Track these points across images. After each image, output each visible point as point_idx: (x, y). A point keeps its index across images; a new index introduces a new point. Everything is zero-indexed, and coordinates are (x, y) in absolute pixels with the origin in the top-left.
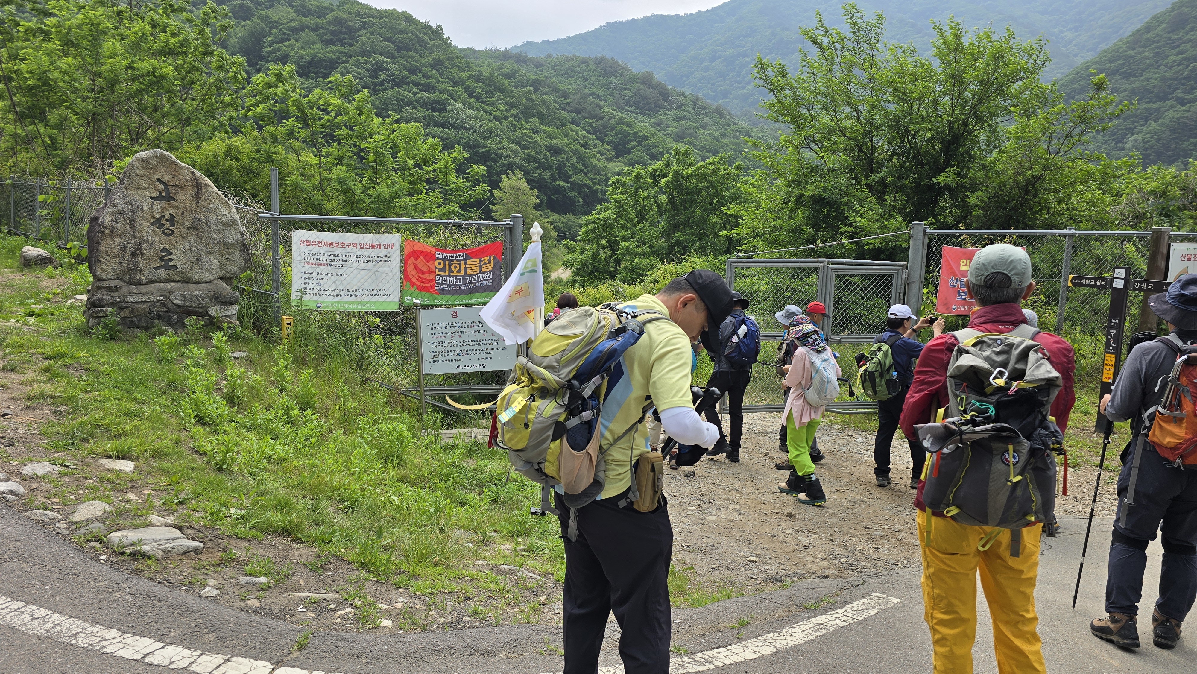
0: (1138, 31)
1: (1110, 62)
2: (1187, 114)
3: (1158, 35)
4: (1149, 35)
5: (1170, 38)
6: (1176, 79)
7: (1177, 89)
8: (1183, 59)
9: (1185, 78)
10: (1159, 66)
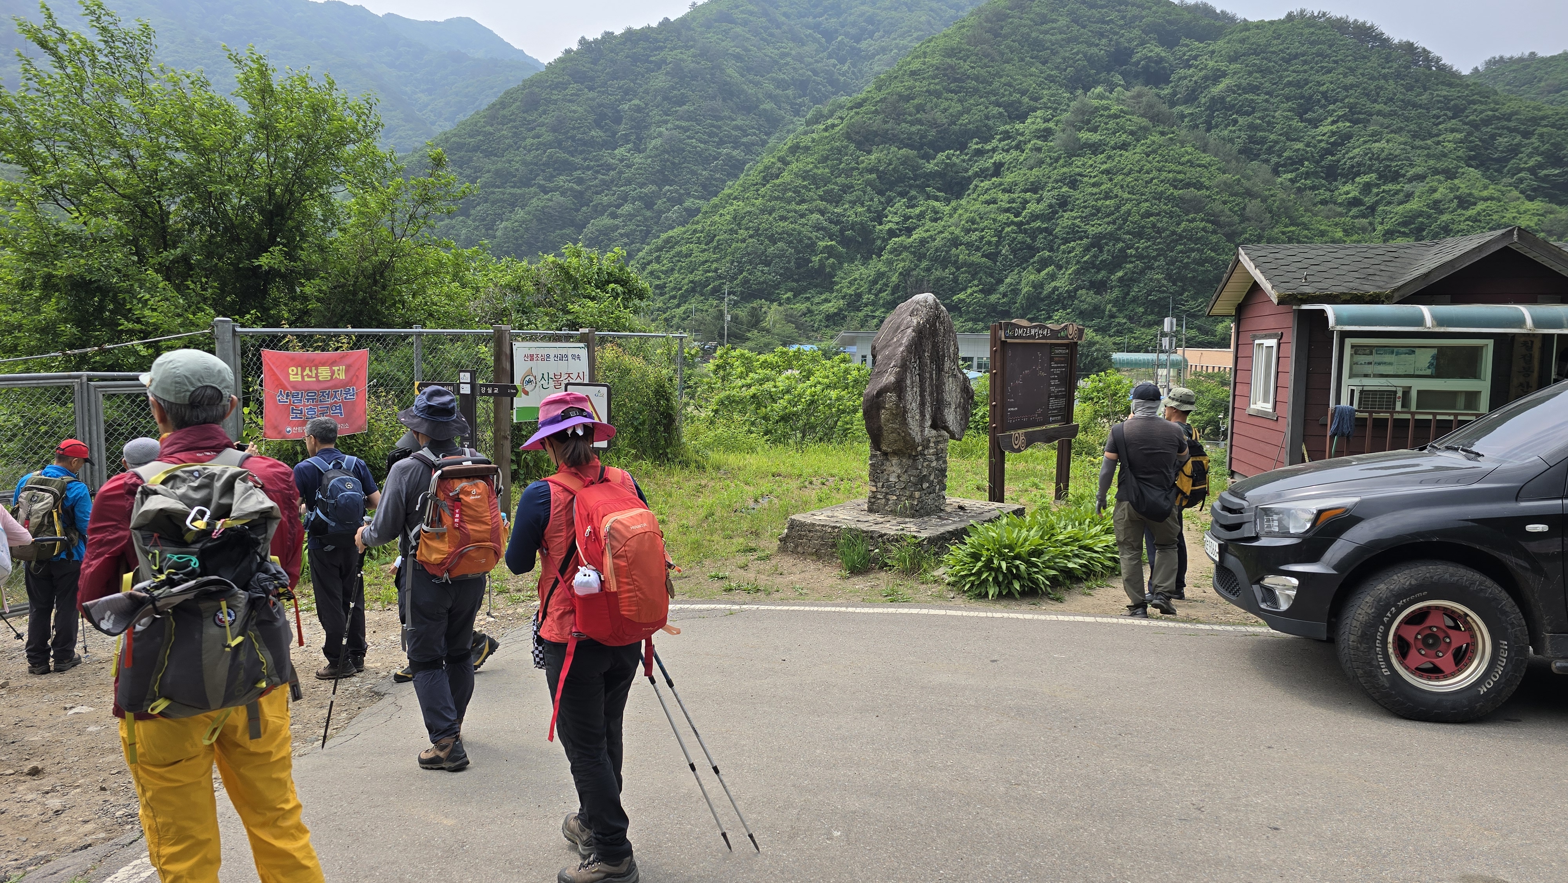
0: (494, 105)
1: (471, 137)
2: (550, 203)
3: (513, 113)
4: (504, 112)
5: (525, 119)
6: (536, 164)
7: (538, 175)
8: (540, 143)
9: (544, 164)
10: (518, 149)
